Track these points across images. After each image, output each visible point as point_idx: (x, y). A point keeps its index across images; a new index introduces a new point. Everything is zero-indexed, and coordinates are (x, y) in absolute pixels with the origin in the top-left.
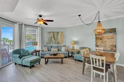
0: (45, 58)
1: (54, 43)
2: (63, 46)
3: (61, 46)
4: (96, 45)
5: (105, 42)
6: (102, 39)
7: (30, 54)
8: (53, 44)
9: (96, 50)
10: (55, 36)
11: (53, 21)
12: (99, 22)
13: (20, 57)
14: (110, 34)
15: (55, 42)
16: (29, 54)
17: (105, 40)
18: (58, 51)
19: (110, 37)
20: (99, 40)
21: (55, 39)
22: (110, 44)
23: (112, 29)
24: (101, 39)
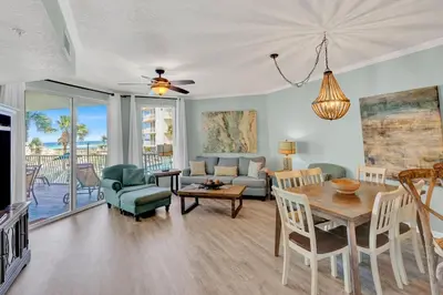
0: (183, 196)
1: (227, 150)
2: (253, 160)
3: (249, 159)
4: (366, 155)
5: (399, 144)
6: (388, 133)
7: (147, 180)
8: (223, 151)
9: (368, 175)
10: (231, 124)
11: (193, 82)
12: (328, 73)
13: (116, 187)
14: (415, 110)
15: (230, 146)
16: (144, 180)
17: (398, 135)
18: (239, 174)
19: (415, 125)
20: (377, 137)
21: (229, 136)
22: (421, 152)
23: (423, 92)
24: (382, 134)
